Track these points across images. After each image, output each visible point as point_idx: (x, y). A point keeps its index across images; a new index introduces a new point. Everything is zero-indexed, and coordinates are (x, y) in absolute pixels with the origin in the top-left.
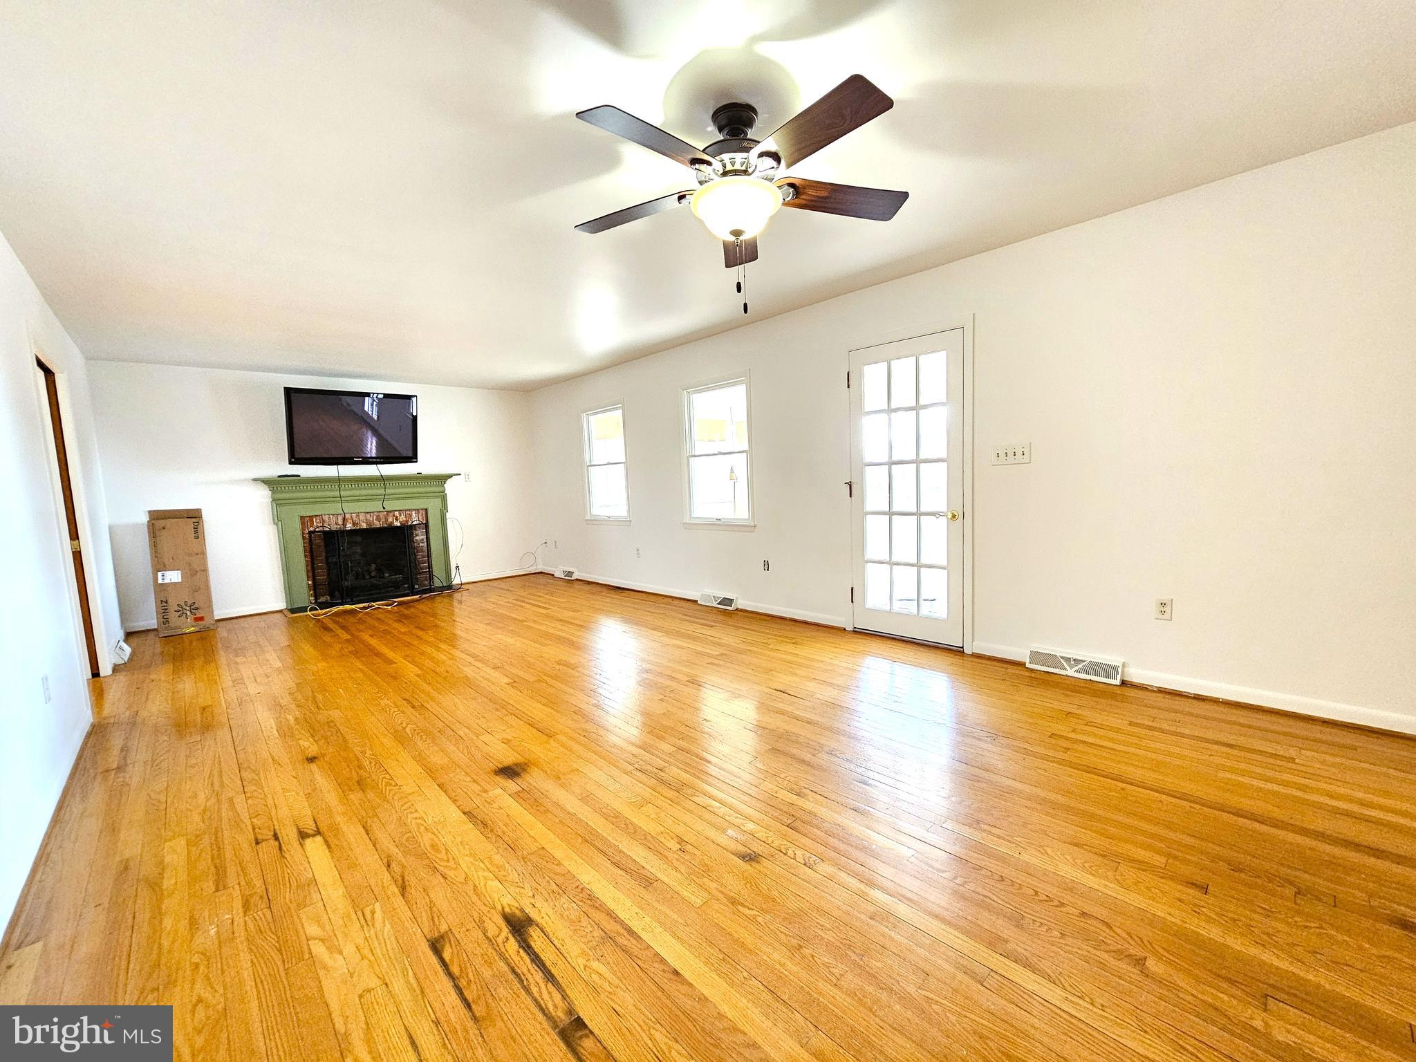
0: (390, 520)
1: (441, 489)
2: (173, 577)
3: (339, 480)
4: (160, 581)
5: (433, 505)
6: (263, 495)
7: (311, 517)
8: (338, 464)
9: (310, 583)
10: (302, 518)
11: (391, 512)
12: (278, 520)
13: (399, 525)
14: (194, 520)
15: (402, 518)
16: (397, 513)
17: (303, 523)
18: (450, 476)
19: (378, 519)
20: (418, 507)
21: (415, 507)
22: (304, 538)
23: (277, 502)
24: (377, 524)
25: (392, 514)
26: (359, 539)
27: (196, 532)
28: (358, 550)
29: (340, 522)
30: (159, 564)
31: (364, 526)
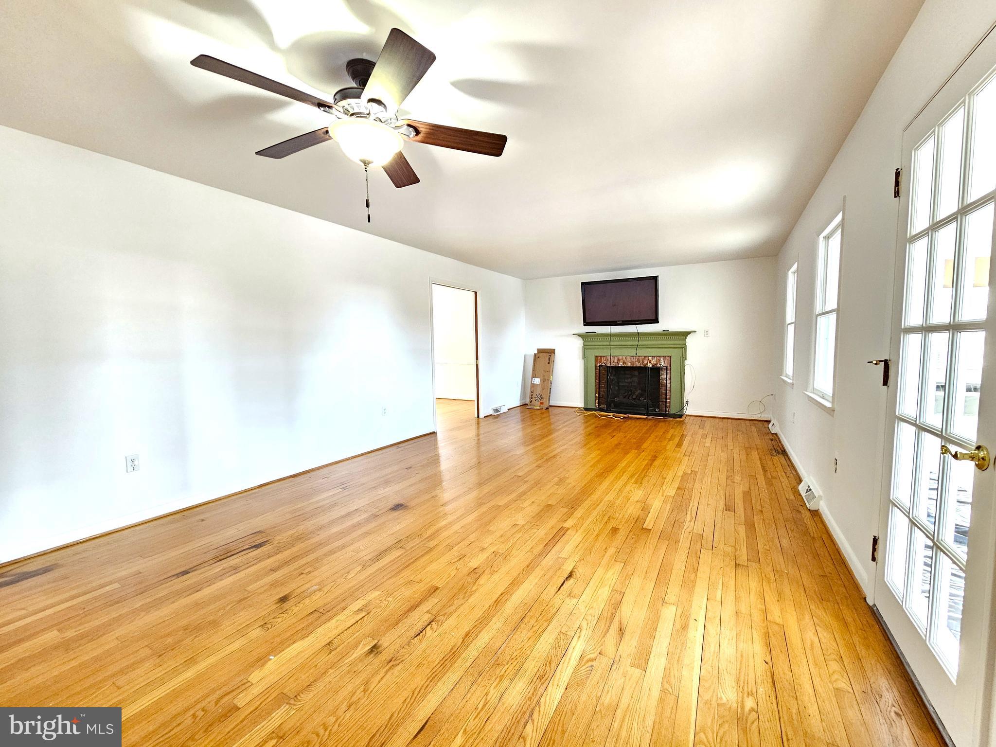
0: (646, 362)
1: (681, 342)
2: (537, 381)
3: (610, 335)
4: (533, 383)
5: (675, 354)
6: (579, 343)
7: (601, 357)
8: (610, 325)
9: (597, 395)
10: (596, 357)
11: (646, 356)
12: (585, 357)
13: (651, 366)
14: (550, 354)
15: (654, 362)
16: (650, 358)
17: (596, 360)
18: (688, 333)
19: (638, 361)
20: (664, 355)
21: (662, 355)
22: (596, 369)
23: (586, 347)
24: (637, 364)
25: (647, 358)
26: (636, 373)
27: (549, 360)
28: (636, 380)
29: (616, 361)
30: (534, 376)
31: (629, 365)
